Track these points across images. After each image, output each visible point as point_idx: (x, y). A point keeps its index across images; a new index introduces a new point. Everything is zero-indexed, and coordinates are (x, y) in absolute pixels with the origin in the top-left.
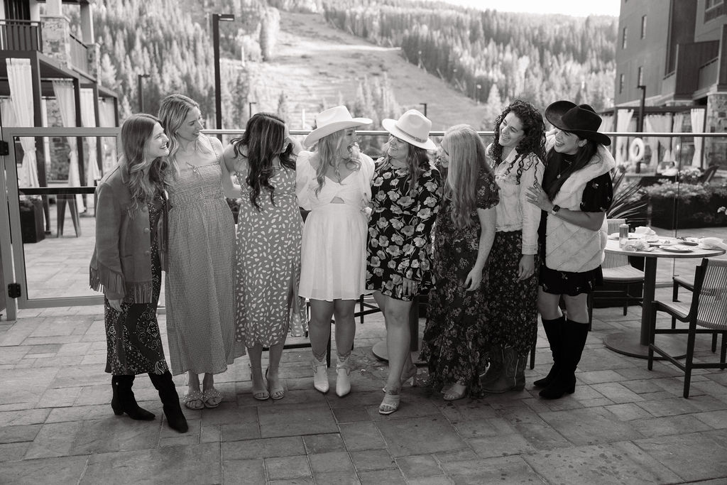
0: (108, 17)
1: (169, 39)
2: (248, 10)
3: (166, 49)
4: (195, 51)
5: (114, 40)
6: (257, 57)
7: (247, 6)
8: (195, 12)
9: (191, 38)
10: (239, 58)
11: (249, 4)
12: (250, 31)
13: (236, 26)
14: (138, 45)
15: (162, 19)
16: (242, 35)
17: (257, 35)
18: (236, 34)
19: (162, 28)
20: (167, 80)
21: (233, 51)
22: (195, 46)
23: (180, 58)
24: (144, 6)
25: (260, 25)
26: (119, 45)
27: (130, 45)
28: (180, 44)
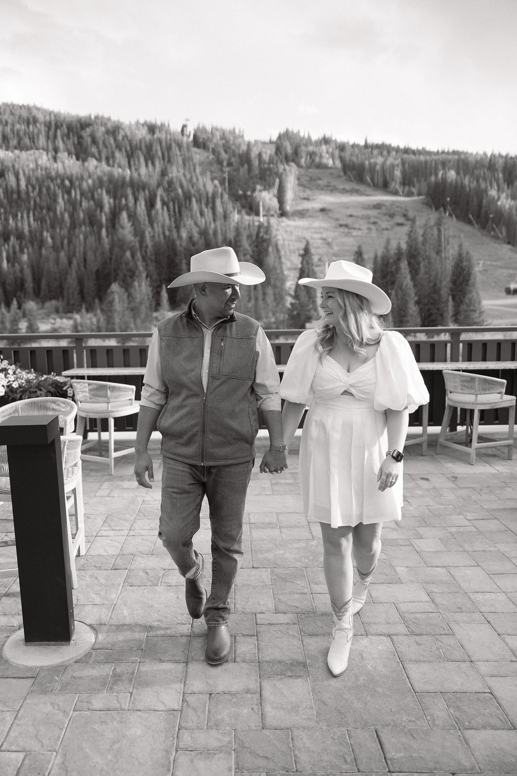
0: (131, 178)
1: (188, 197)
2: (266, 166)
3: (186, 207)
4: (214, 209)
5: (136, 200)
6: (276, 212)
7: (265, 162)
8: (214, 172)
9: (210, 195)
10: (258, 214)
11: (267, 160)
12: (268, 186)
13: (254, 183)
14: (159, 205)
15: (183, 178)
16: (260, 191)
17: (275, 190)
18: (254, 190)
19: (182, 186)
20: (184, 235)
21: (251, 208)
22: (214, 203)
23: (198, 214)
24: (166, 168)
25: (277, 181)
26: (140, 205)
27: (151, 204)
28: (199, 201)
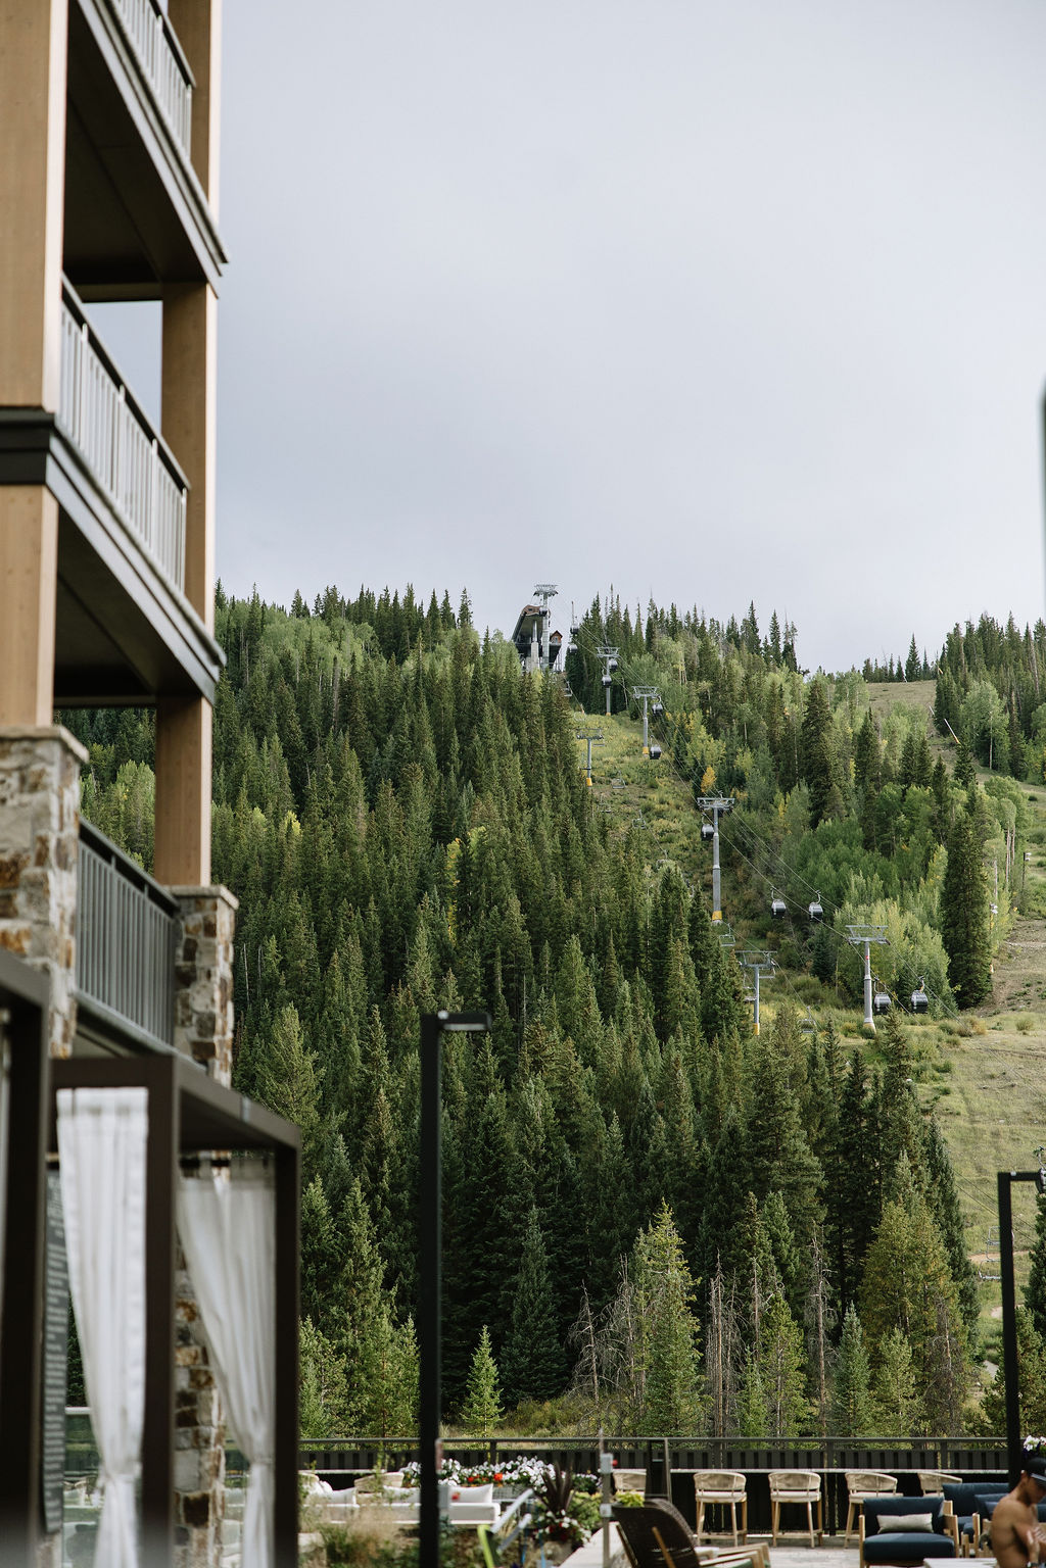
0: (309, 855)
1: (546, 930)
2: (891, 790)
3: (538, 972)
4: (659, 980)
5: (326, 945)
6: (934, 989)
7: (887, 776)
8: (660, 815)
9: (645, 921)
10: (853, 998)
11: (896, 766)
12: (900, 885)
13: (836, 864)
14: (422, 968)
15: (528, 851)
16: (865, 898)
17: (931, 892)
18: (838, 897)
19: (523, 888)
20: (537, 1099)
21: (823, 971)
22: (661, 953)
23: (595, 1011)
24: (453, 803)
25: (942, 853)
26: (345, 967)
27: (390, 969)
28: (596, 947)
